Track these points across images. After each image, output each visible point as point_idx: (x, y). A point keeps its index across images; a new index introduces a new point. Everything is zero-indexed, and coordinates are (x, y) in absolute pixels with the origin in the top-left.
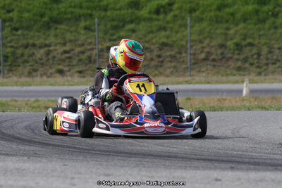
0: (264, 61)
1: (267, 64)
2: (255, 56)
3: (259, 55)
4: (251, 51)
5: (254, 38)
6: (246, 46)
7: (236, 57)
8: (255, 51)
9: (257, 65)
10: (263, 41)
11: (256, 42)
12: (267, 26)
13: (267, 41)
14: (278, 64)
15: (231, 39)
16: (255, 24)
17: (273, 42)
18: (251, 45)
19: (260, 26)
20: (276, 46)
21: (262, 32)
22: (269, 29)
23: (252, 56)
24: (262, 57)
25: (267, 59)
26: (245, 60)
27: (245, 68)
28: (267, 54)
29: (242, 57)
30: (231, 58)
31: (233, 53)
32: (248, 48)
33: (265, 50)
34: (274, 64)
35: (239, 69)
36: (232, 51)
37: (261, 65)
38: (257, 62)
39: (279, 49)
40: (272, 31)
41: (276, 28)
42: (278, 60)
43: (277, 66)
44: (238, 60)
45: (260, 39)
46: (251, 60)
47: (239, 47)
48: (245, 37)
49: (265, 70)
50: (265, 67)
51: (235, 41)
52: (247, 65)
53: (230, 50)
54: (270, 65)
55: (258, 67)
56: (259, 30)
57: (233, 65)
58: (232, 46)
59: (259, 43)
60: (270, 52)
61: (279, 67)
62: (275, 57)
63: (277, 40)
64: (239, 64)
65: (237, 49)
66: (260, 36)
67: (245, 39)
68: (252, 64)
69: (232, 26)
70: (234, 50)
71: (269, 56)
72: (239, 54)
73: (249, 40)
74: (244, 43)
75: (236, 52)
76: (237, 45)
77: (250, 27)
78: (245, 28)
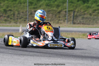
0: (16, 18)
1: (17, 19)
2: (13, 15)
3: (14, 15)
4: (10, 13)
5: (11, 8)
6: (8, 11)
7: (4, 15)
8: (12, 13)
9: (13, 19)
10: (16, 9)
11: (13, 9)
12: (17, 2)
13: (17, 9)
14: (22, 19)
15: (2, 8)
16: (12, 1)
17: (20, 9)
18: (10, 10)
19: (14, 2)
20: (21, 11)
21: (15, 5)
22: (18, 4)
23: (11, 15)
24: (15, 16)
25: (18, 17)
26: (8, 17)
27: (8, 20)
28: (17, 15)
29: (7, 15)
30: (2, 16)
31: (3, 14)
32: (9, 12)
33: (16, 13)
34: (20, 19)
35: (6, 20)
36: (2, 13)
37: (15, 19)
38: (14, 18)
39: (22, 12)
40: (19, 5)
41: (21, 3)
42: (22, 17)
43: (22, 20)
44: (5, 17)
45: (14, 8)
46: (10, 17)
47: (5, 11)
48: (8, 7)
49: (17, 21)
50: (16, 20)
51: (4, 8)
52: (9, 19)
53: (1, 12)
54: (19, 19)
55: (14, 20)
56: (14, 4)
57: (3, 19)
58: (2, 11)
59: (14, 10)
60: (19, 14)
61: (23, 20)
62: (21, 16)
63: (22, 9)
64: (5, 18)
65: (5, 12)
66: (14, 7)
67: (8, 8)
68: (11, 19)
69: (2, 2)
70: (3, 12)
71: (18, 15)
72: (5, 14)
73: (9, 8)
74: (7, 9)
75: (4, 13)
76: (5, 10)
77: (10, 3)
78: (8, 3)
